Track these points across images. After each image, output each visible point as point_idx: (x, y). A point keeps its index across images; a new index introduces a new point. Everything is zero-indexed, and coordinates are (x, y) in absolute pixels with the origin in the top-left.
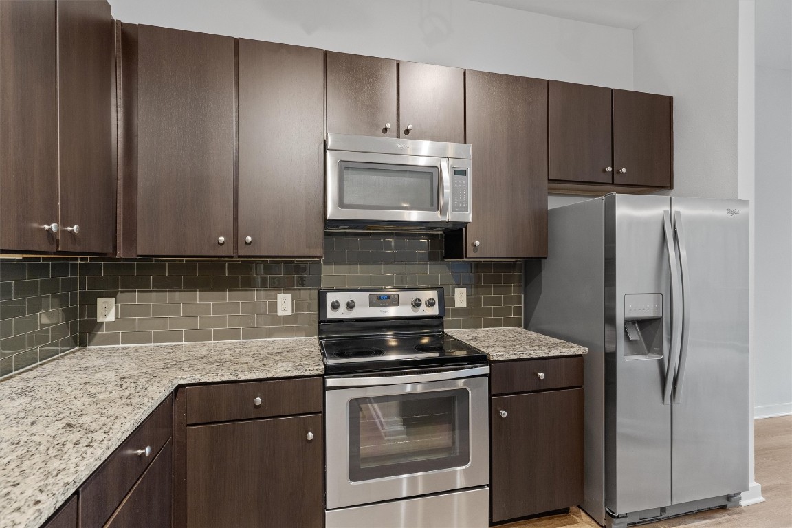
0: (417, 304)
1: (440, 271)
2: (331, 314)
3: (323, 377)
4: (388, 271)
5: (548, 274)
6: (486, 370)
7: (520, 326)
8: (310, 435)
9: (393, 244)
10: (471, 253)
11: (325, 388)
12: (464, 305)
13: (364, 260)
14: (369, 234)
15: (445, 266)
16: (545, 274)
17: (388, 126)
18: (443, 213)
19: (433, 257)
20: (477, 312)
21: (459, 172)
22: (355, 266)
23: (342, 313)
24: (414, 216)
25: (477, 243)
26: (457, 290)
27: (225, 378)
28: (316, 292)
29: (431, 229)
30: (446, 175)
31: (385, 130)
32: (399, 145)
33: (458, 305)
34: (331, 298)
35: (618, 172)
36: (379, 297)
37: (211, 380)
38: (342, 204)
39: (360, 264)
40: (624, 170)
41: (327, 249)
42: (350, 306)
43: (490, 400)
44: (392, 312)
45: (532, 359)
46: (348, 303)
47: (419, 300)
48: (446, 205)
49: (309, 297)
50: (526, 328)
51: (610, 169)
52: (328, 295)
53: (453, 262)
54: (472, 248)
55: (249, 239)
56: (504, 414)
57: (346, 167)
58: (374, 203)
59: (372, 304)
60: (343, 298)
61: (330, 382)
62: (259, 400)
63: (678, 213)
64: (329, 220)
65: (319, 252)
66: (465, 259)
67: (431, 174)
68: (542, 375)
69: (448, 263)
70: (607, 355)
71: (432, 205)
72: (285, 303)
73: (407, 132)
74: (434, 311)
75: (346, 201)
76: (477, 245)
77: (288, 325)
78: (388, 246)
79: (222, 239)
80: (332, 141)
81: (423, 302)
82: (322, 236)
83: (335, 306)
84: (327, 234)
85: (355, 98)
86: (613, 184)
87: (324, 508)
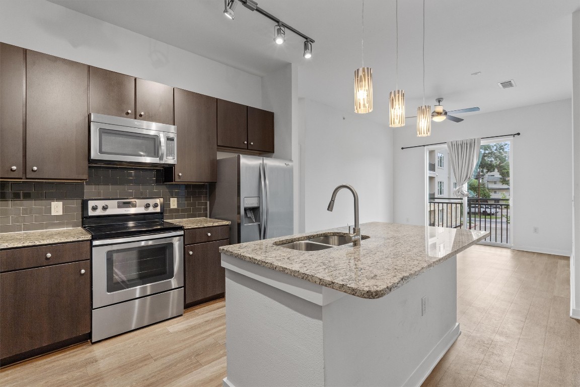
0: (147, 206)
1: (162, 189)
2: (91, 213)
3: (91, 241)
4: (131, 189)
5: (219, 191)
6: (182, 233)
7: (206, 217)
8: (83, 271)
9: (133, 174)
10: (177, 179)
11: (92, 246)
12: (176, 207)
13: (115, 183)
14: (117, 168)
15: (164, 186)
16: (217, 190)
17: (130, 111)
18: (161, 159)
19: (158, 182)
20: (183, 211)
21: (169, 139)
22: (108, 186)
23: (99, 212)
24: (148, 160)
25: (180, 174)
26: (172, 199)
27: (26, 244)
28: (80, 201)
29: (156, 166)
30: (163, 140)
31: (128, 113)
32: (136, 123)
33: (172, 207)
34: (91, 204)
35: (250, 144)
36: (125, 203)
37: (15, 246)
38: (101, 152)
39: (112, 185)
40: (252, 143)
41: (90, 176)
42: (105, 208)
43: (184, 248)
44: (132, 211)
45: (204, 227)
46: (103, 207)
47: (149, 204)
48: (162, 155)
49: (76, 204)
50: (210, 218)
51: (246, 142)
52: (89, 202)
53: (169, 184)
54: (178, 177)
55: (35, 168)
56: (191, 253)
57: (102, 132)
58: (121, 152)
59: (119, 207)
60: (100, 204)
61: (95, 243)
62: (49, 255)
63: (266, 164)
64: (92, 160)
65: (85, 177)
66: (174, 183)
67: (155, 139)
68: (209, 234)
69: (166, 185)
70: (238, 224)
71: (155, 155)
72: (57, 208)
73: (141, 115)
74: (158, 210)
75: (103, 150)
76: (180, 175)
77: (59, 221)
78: (130, 175)
79: (14, 168)
80: (93, 117)
81: (151, 205)
82: (87, 168)
83: (94, 208)
84: (89, 167)
85: (109, 94)
86: (248, 149)
87: (92, 309)
